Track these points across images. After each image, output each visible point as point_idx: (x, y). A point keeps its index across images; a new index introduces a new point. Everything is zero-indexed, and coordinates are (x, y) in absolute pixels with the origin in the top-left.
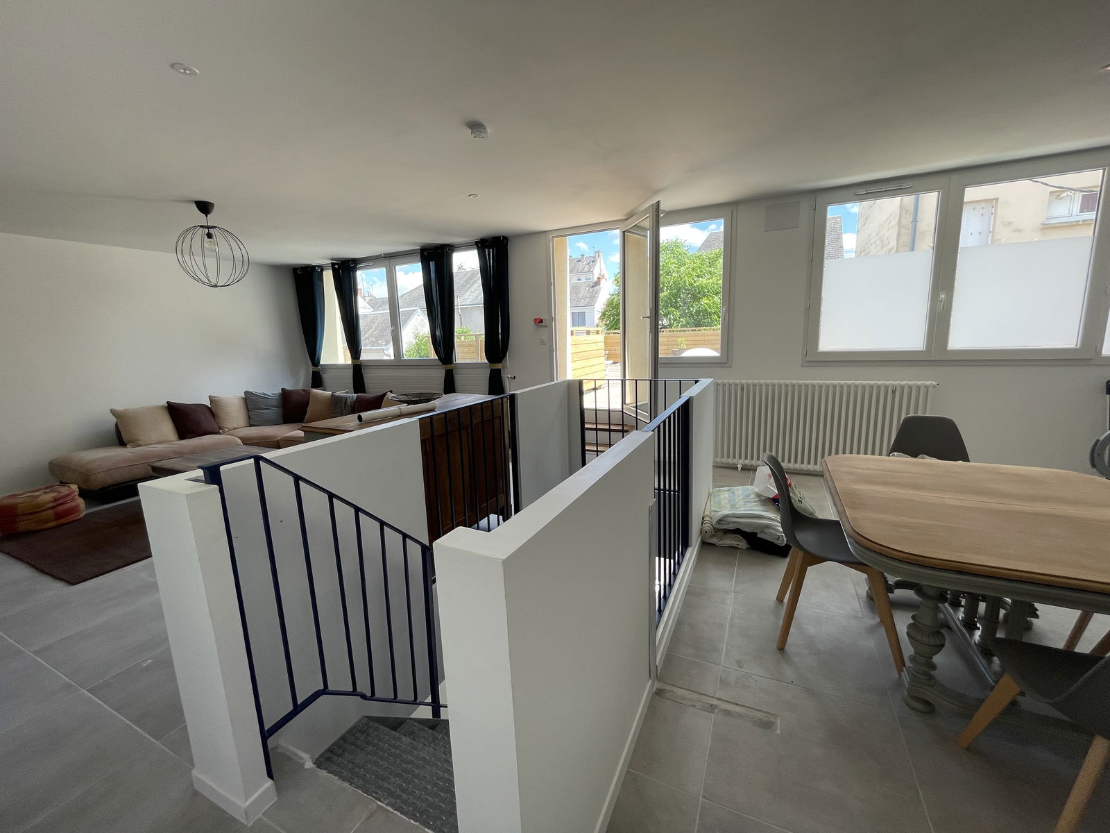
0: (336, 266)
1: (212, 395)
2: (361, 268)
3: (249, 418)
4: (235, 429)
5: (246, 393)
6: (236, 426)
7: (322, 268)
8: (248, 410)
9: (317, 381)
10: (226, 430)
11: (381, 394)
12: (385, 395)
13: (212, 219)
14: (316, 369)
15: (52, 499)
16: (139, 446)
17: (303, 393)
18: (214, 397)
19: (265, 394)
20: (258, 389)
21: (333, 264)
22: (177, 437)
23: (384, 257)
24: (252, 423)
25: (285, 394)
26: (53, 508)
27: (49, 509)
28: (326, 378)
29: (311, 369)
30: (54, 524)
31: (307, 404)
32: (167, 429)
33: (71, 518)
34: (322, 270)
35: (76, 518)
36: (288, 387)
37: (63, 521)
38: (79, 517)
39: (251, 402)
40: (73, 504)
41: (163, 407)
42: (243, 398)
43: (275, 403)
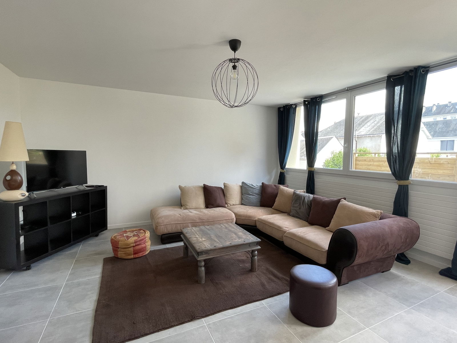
0: (307, 103)
1: (226, 182)
2: (324, 102)
3: (242, 199)
4: (233, 205)
5: (243, 183)
6: (234, 203)
7: (296, 105)
8: (242, 194)
9: (282, 180)
10: (229, 205)
11: (336, 199)
12: (339, 201)
13: (238, 54)
14: (282, 171)
15: (134, 242)
16: (187, 209)
17: (275, 187)
18: (226, 184)
19: (252, 185)
20: (248, 182)
21: (305, 101)
22: (205, 206)
23: (347, 90)
24: (243, 203)
25: (264, 187)
26: (134, 246)
27: (131, 247)
28: (288, 178)
29: (280, 170)
30: (132, 256)
31: (276, 196)
32: (200, 200)
33: (140, 255)
34: (296, 107)
35: (143, 255)
36: (266, 183)
37: (136, 256)
38: (145, 254)
39: (244, 188)
40: (143, 246)
41: (201, 187)
42: (240, 186)
43: (257, 191)
